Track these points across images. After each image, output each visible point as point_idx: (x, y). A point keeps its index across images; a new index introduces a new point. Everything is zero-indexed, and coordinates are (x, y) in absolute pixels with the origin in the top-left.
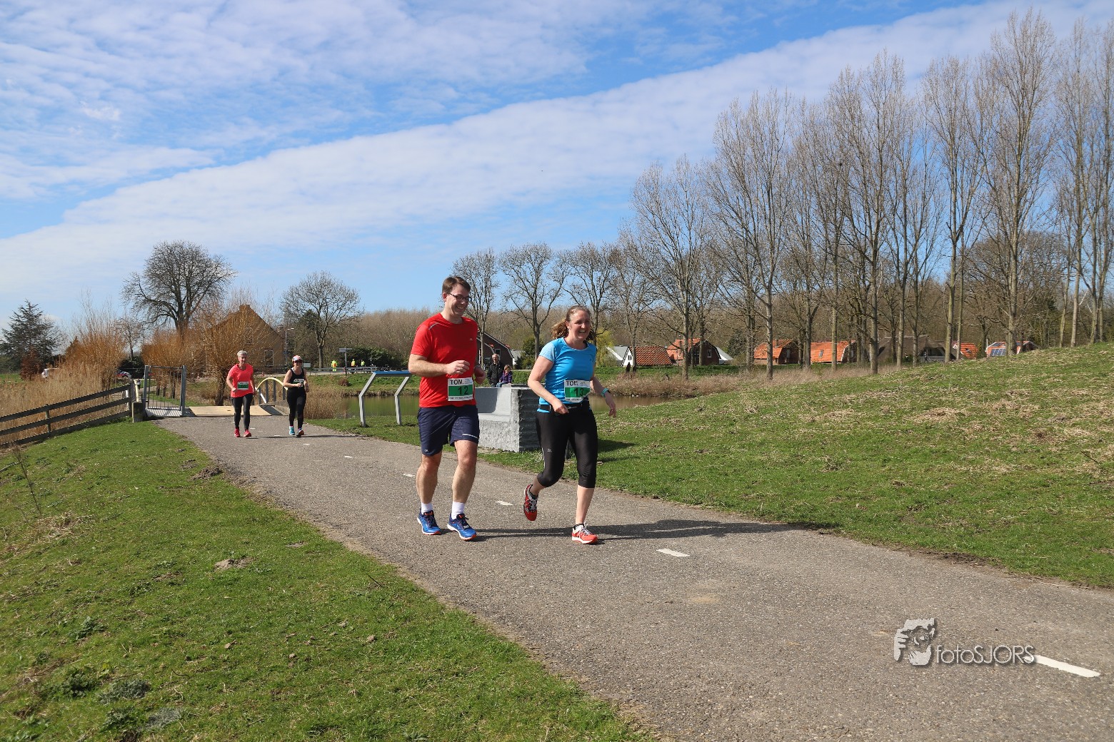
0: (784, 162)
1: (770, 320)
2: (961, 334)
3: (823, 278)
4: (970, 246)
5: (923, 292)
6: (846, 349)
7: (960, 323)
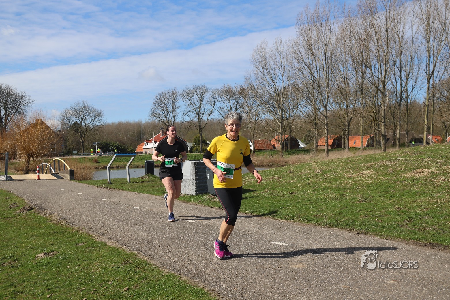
0: (333, 38)
1: (327, 125)
2: (432, 131)
3: (355, 101)
4: (437, 82)
5: (411, 107)
6: (369, 140)
7: (432, 125)
